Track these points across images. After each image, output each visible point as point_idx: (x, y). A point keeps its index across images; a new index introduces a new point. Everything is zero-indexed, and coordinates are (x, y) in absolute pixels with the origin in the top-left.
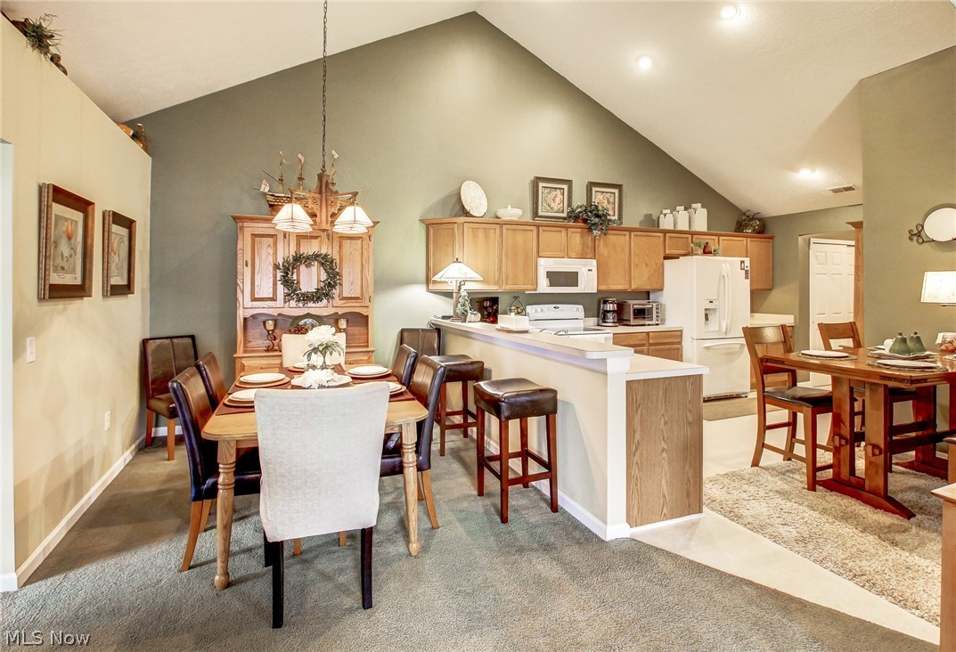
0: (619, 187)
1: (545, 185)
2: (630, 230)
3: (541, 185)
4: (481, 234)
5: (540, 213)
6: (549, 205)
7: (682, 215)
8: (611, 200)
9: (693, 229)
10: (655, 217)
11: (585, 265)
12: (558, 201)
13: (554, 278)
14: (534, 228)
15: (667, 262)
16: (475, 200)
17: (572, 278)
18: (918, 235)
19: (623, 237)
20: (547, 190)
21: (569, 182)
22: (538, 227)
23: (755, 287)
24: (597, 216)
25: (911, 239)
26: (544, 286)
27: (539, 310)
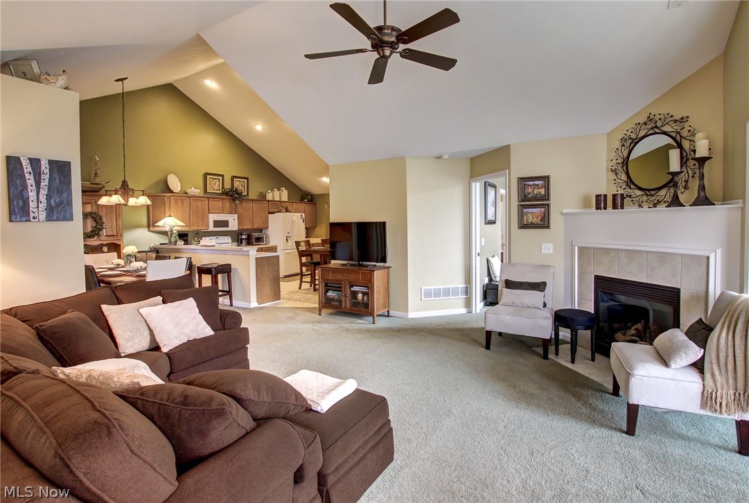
0: (247, 179)
1: (210, 177)
2: (253, 200)
3: (208, 176)
4: (179, 202)
5: (208, 191)
6: (212, 187)
7: (277, 193)
8: (243, 185)
9: (281, 200)
10: (264, 193)
11: (232, 217)
12: (217, 185)
13: (217, 224)
14: (207, 200)
15: (269, 215)
16: (175, 184)
17: (225, 224)
19: (250, 204)
20: (211, 180)
21: (222, 176)
22: (208, 198)
23: (307, 226)
24: (237, 194)
26: (211, 228)
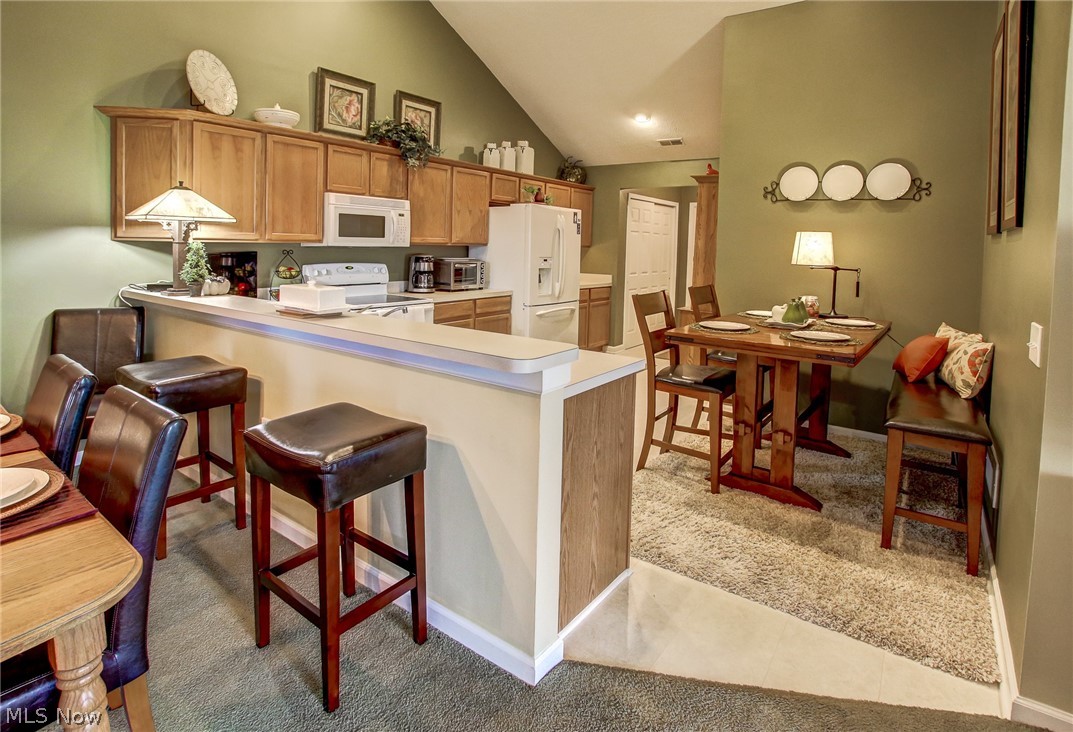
0: (436, 105)
1: (335, 83)
2: (452, 164)
3: (329, 81)
4: (226, 146)
5: (326, 125)
6: (340, 115)
7: (509, 152)
8: (426, 121)
9: (519, 171)
10: (477, 152)
11: (394, 207)
12: (353, 110)
13: (350, 224)
14: (321, 146)
15: (492, 210)
16: (215, 84)
17: (376, 226)
18: (772, 192)
19: (443, 173)
20: (337, 92)
21: (370, 86)
22: (326, 143)
24: (413, 139)
25: (765, 197)
26: (332, 238)
27: (324, 272)
